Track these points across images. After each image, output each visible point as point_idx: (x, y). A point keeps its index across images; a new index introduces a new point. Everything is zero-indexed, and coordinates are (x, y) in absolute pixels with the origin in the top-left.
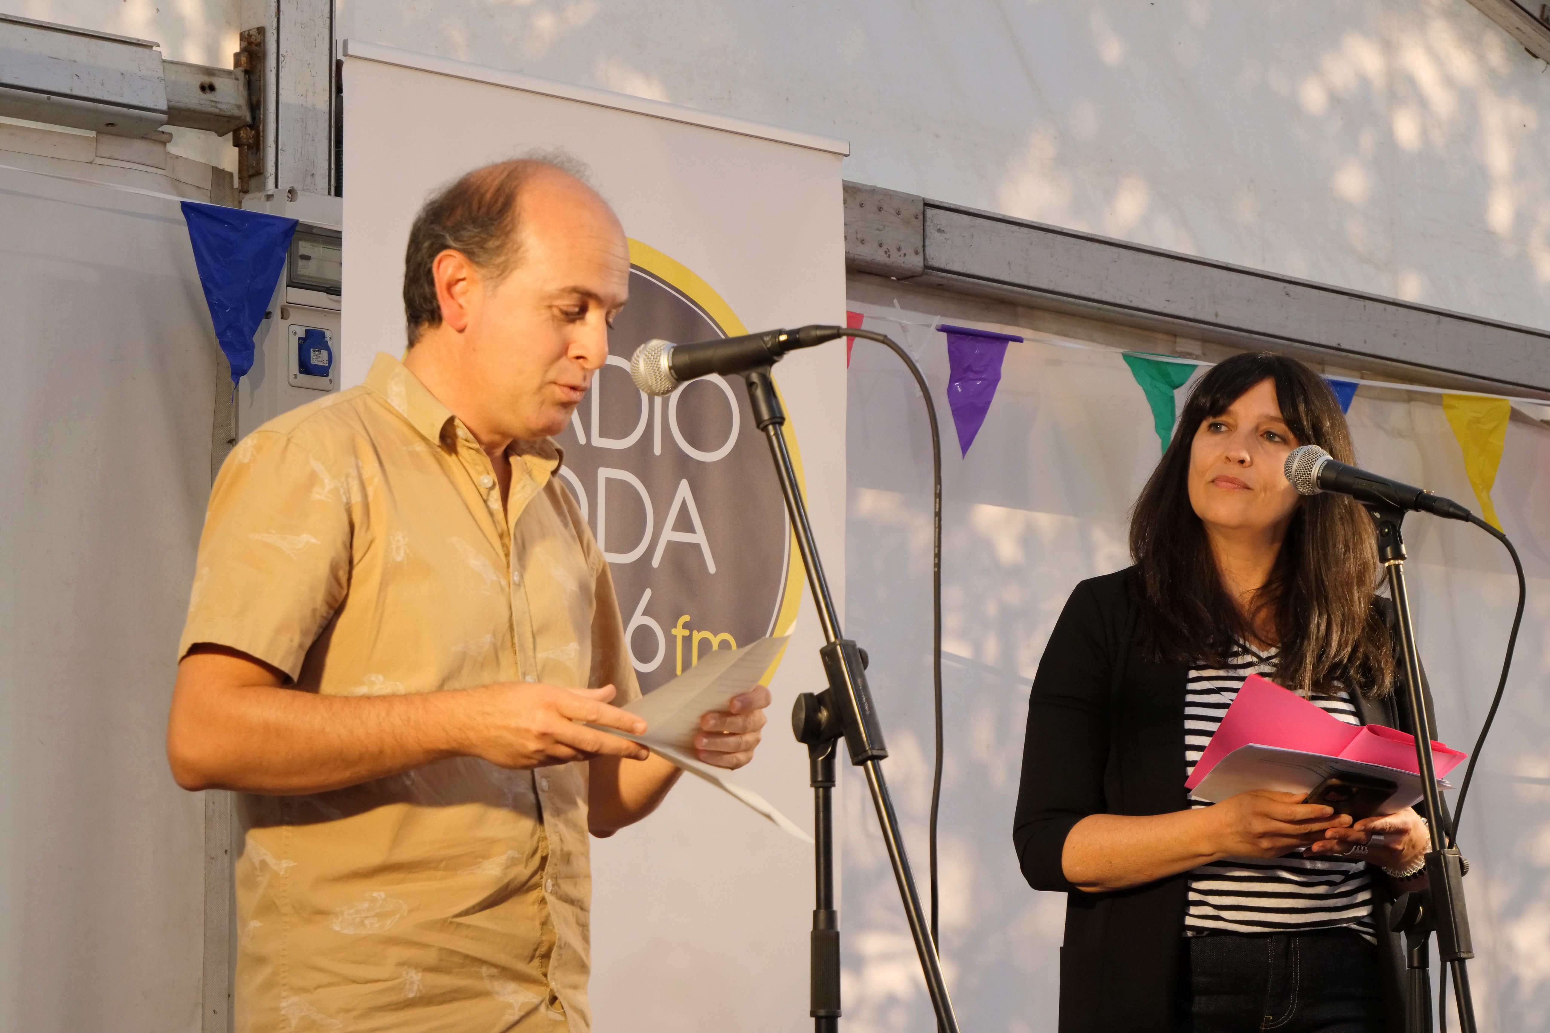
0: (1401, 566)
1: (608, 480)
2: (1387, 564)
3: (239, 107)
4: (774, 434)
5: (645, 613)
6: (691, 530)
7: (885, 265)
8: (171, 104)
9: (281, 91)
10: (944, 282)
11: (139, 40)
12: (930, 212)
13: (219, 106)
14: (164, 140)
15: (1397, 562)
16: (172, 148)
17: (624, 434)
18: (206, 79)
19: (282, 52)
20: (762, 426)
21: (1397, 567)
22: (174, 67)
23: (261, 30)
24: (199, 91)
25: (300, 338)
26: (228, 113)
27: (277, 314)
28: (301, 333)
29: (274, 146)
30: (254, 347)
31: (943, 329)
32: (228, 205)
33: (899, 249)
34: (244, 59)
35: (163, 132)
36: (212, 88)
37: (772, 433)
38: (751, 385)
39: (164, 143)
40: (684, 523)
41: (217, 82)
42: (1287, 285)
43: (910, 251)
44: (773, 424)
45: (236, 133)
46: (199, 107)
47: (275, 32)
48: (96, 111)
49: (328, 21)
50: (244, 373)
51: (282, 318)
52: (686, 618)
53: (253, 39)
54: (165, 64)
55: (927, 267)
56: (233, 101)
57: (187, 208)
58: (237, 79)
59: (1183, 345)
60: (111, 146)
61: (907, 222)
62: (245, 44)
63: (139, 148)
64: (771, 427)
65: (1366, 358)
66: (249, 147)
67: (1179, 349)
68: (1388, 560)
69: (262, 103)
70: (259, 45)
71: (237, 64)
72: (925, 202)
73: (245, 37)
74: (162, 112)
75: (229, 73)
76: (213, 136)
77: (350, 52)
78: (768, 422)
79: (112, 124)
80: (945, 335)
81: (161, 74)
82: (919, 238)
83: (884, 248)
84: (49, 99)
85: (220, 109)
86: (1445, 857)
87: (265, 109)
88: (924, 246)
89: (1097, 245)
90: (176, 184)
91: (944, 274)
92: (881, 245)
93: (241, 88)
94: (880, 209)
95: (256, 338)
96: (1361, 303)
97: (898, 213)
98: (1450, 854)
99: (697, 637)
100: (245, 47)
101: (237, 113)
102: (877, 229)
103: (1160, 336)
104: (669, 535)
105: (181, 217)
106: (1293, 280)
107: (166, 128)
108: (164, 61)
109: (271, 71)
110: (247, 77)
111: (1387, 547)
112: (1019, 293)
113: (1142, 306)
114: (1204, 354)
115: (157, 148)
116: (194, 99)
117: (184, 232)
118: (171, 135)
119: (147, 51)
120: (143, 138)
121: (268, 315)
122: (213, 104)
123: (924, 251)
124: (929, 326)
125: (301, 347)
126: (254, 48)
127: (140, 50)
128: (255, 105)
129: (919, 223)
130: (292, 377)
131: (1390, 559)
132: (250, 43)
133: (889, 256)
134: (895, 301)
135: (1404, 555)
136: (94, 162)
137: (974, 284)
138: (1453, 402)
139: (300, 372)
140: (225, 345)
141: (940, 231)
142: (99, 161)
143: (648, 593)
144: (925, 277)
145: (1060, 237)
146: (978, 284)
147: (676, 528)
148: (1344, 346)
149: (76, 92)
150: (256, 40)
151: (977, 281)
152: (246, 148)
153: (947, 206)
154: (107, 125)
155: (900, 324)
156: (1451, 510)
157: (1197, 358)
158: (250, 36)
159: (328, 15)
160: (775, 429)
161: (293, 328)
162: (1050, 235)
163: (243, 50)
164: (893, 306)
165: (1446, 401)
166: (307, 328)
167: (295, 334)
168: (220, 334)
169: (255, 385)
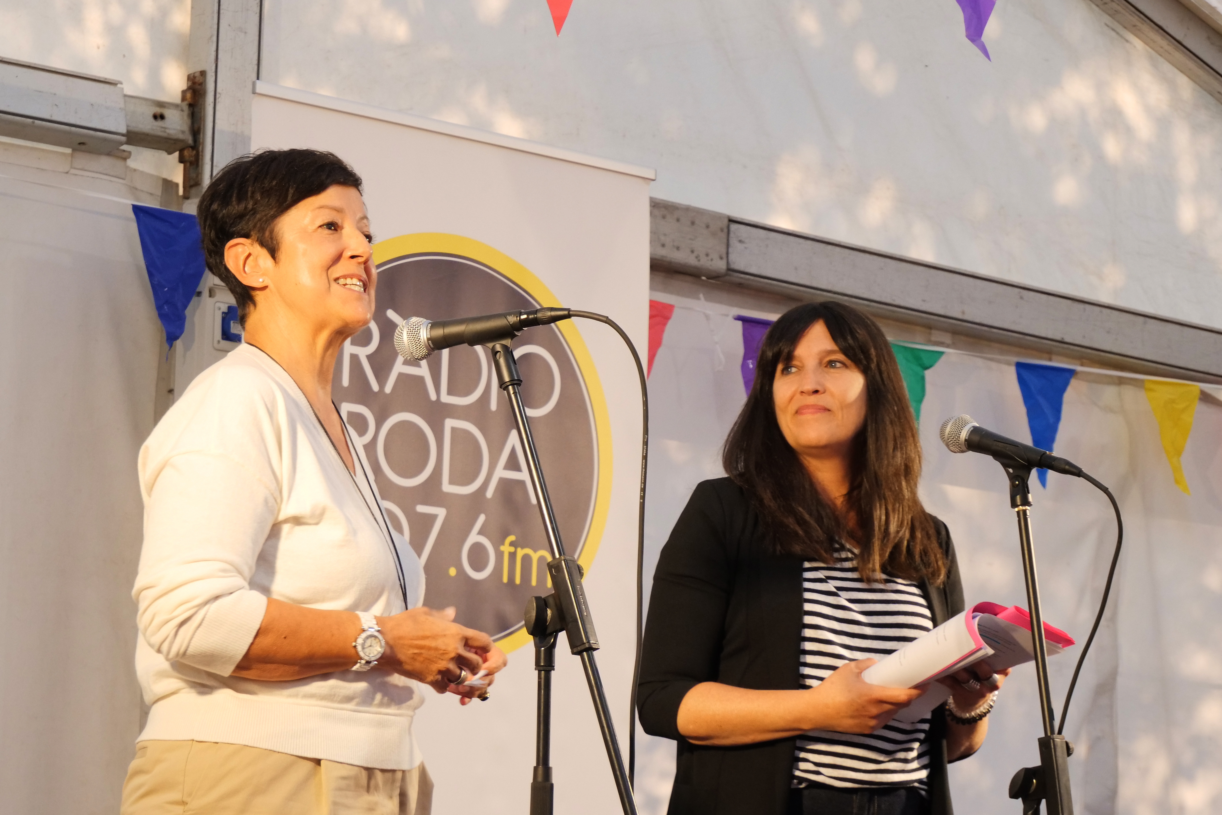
0: (1028, 511)
1: (453, 430)
2: (1016, 509)
3: (183, 132)
4: (513, 393)
5: (480, 533)
6: (518, 469)
7: (695, 268)
8: (130, 129)
9: (217, 121)
10: (742, 281)
11: (106, 79)
12: (734, 227)
13: (168, 131)
14: (125, 157)
15: (1024, 508)
16: (131, 163)
17: (467, 393)
18: (158, 110)
19: (218, 90)
20: (503, 386)
21: (1025, 512)
22: (133, 100)
23: (203, 73)
24: (152, 120)
25: (223, 313)
26: (175, 137)
27: (206, 293)
28: (224, 308)
29: (210, 163)
30: (185, 318)
31: (739, 318)
32: (174, 209)
33: (707, 255)
34: (189, 95)
35: (124, 151)
36: (162, 117)
37: (512, 392)
38: (495, 353)
39: (125, 159)
40: (513, 464)
41: (167, 113)
42: (1021, 290)
43: (715, 256)
44: (512, 385)
45: (181, 151)
46: (152, 132)
47: (214, 74)
48: (70, 133)
49: (256, 67)
50: (177, 338)
51: (210, 296)
52: (512, 538)
53: (197, 80)
54: (127, 98)
55: (730, 270)
56: (179, 128)
57: (137, 209)
58: (182, 110)
59: (937, 336)
60: (83, 160)
61: (714, 234)
62: (190, 84)
63: (105, 162)
64: (510, 387)
65: (1083, 350)
66: (191, 163)
67: (933, 339)
68: (1017, 506)
69: (202, 130)
70: (201, 84)
71: (183, 99)
72: (730, 218)
73: (191, 79)
74: (123, 135)
75: (176, 106)
76: (164, 154)
77: (258, 91)
78: (508, 384)
79: (83, 144)
80: (739, 323)
81: (122, 105)
82: (724, 246)
83: (695, 254)
84: (33, 123)
85: (168, 134)
86: (1054, 741)
87: (204, 134)
88: (727, 253)
89: (867, 256)
90: (133, 190)
91: (742, 276)
92: (692, 252)
93: (186, 117)
94: (693, 223)
95: (188, 312)
96: (1081, 306)
97: (708, 227)
98: (1058, 739)
99: (520, 553)
100: (190, 86)
101: (181, 136)
102: (691, 239)
103: (918, 328)
104: (501, 472)
105: (132, 216)
106: (1027, 287)
107: (125, 147)
108: (125, 96)
109: (210, 105)
110: (192, 109)
111: (1017, 495)
112: (804, 292)
113: (902, 304)
114: (954, 343)
115: (119, 163)
116: (148, 125)
117: (133, 227)
118: (130, 153)
119: (112, 87)
120: (109, 154)
121: (199, 294)
122: (163, 129)
123: (727, 257)
124: (727, 315)
125: (223, 319)
126: (197, 87)
127: (107, 86)
128: (196, 130)
129: (723, 235)
130: (216, 342)
131: (1019, 506)
132: (194, 83)
133: (699, 260)
134: (701, 296)
135: (1030, 502)
136: (70, 172)
137: (767, 283)
138: (1152, 386)
139: (223, 339)
140: (162, 316)
141: (741, 241)
142: (73, 171)
143: (482, 518)
144: (727, 278)
145: (838, 249)
146: (771, 284)
147: (506, 468)
148: (1068, 339)
149: (55, 118)
150: (199, 80)
151: (770, 281)
152: (188, 164)
153: (747, 222)
154: (80, 144)
155: (704, 313)
156: (1067, 467)
157: (948, 346)
158: (195, 77)
159: (256, 62)
160: (514, 389)
161: (218, 305)
162: (830, 247)
163: (189, 88)
164: (699, 299)
165: (1147, 385)
166: (229, 305)
167: (220, 309)
168: (159, 308)
169: (187, 348)
